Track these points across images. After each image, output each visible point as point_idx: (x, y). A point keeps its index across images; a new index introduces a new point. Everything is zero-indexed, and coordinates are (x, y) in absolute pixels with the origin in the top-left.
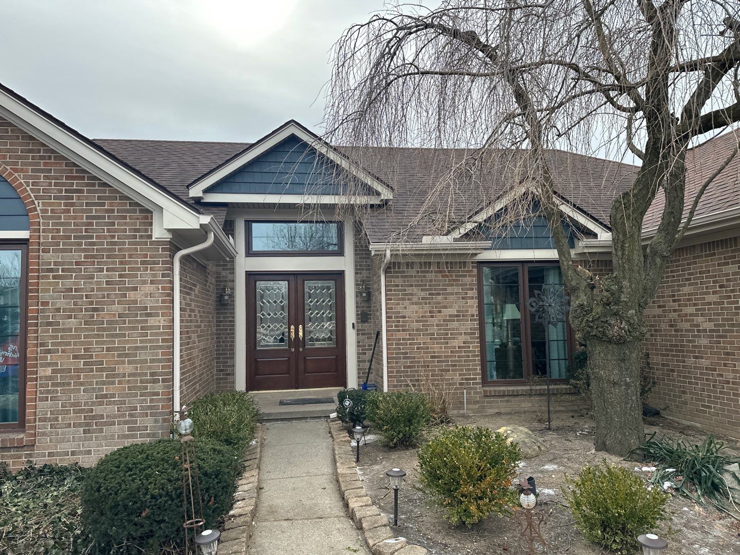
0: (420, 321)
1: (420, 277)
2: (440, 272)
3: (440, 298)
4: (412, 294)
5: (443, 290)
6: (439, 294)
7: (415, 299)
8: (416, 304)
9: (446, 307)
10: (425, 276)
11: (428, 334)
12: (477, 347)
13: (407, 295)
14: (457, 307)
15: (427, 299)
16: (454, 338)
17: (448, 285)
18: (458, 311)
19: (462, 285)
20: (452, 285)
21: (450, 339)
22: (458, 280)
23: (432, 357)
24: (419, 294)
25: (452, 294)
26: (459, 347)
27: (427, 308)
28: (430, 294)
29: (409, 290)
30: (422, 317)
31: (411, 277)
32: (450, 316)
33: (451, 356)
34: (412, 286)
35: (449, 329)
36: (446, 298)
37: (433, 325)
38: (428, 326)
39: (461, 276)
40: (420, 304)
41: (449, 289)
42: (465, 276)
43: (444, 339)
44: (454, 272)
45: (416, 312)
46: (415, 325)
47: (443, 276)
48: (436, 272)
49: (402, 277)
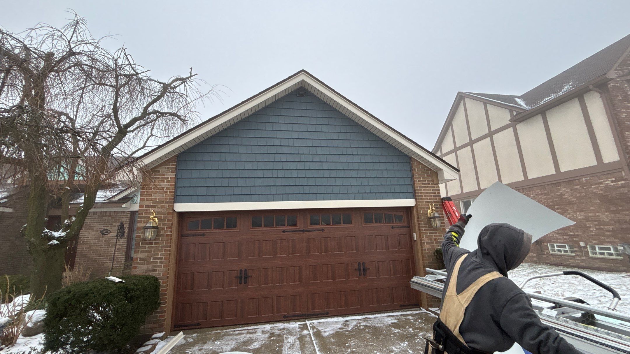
0: (96, 239)
2: (111, 216)
7: (95, 229)
10: (102, 218)
11: (99, 245)
13: (91, 227)
23: (99, 256)
24: (98, 227)
29: (93, 225)
31: (95, 218)
34: (95, 223)
36: (112, 228)
37: (102, 241)
38: (100, 241)
39: (121, 218)
41: (114, 224)
42: (123, 218)
43: (107, 247)
45: (95, 235)
46: (93, 241)
47: (112, 218)
48: (109, 216)
49: (90, 218)
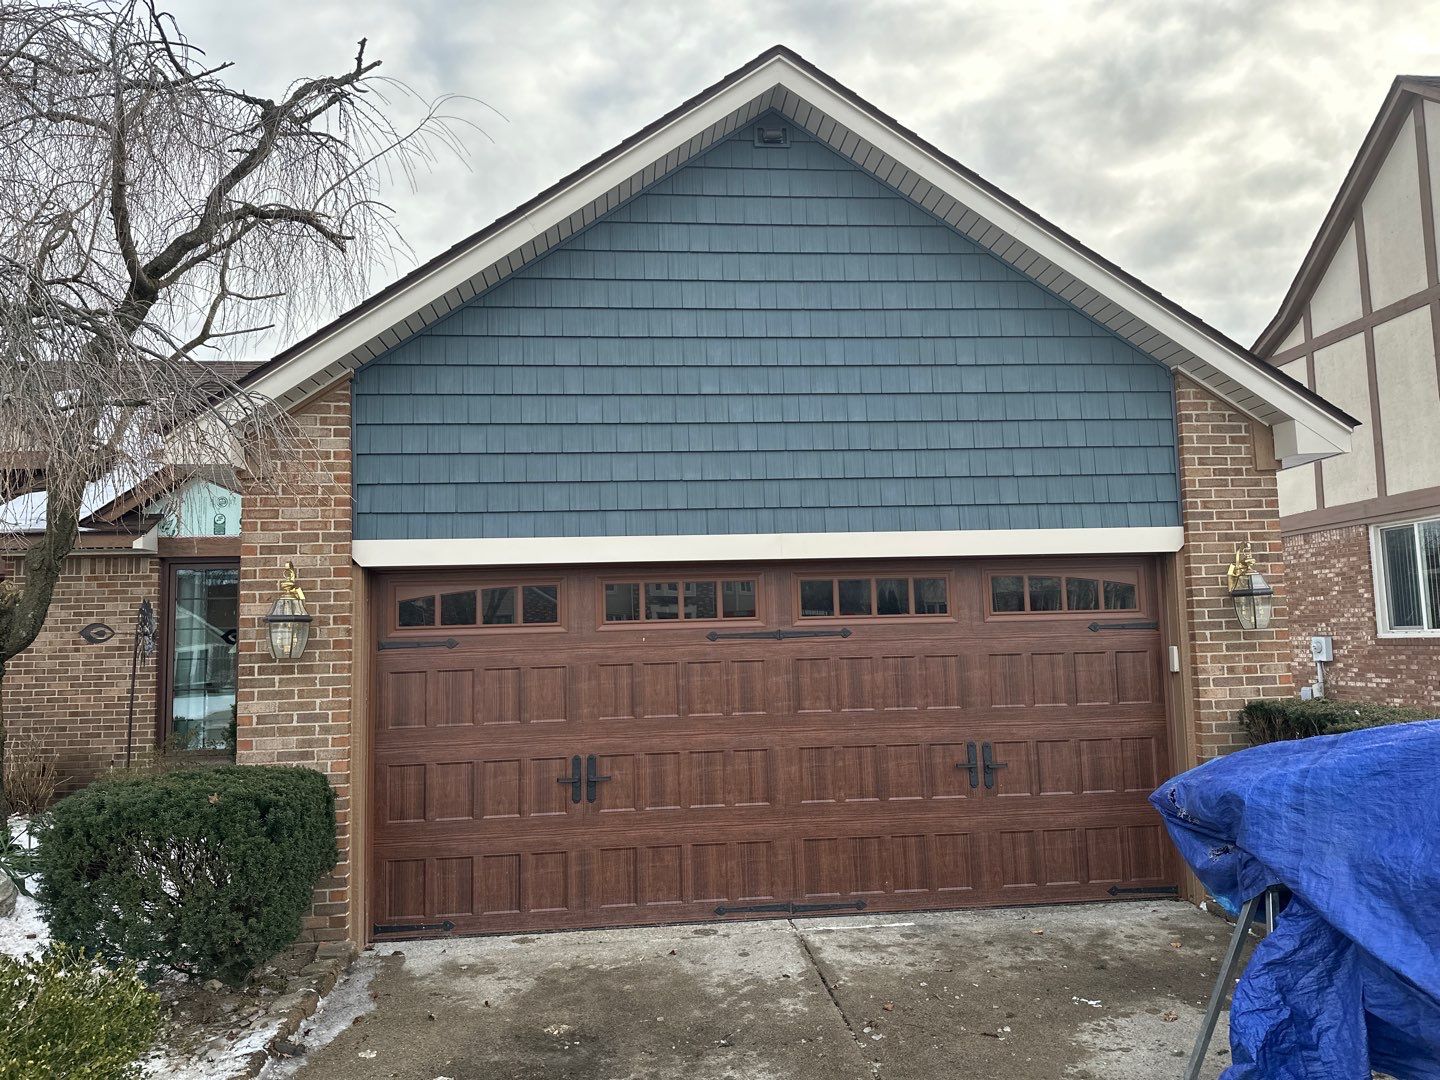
0: (57, 658)
2: (96, 579)
5: (98, 607)
10: (69, 586)
11: (68, 678)
12: (150, 698)
15: (71, 621)
16: (112, 685)
17: (108, 600)
19: (131, 599)
20: (116, 600)
21: (106, 685)
22: (126, 592)
23: (72, 714)
25: (115, 613)
26: (119, 699)
27: (70, 636)
28: (75, 614)
30: (60, 651)
33: (105, 713)
35: (105, 670)
37: (78, 664)
38: (69, 664)
39: (130, 585)
40: (58, 629)
41: (109, 607)
42: (138, 585)
43: (96, 685)
44: (120, 578)
45: (51, 643)
46: (47, 664)
47: (99, 586)
48: (89, 579)
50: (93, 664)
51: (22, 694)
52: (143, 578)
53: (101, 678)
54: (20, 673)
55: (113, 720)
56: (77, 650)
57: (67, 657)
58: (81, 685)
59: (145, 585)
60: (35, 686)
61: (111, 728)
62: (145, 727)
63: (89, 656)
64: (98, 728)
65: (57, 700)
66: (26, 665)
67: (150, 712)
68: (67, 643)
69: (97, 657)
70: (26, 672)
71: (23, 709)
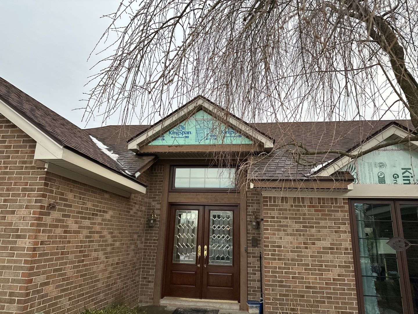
1: (294, 210)
3: (313, 230)
4: (287, 226)
5: (316, 223)
6: (313, 227)
7: (290, 231)
8: (291, 235)
9: (319, 240)
12: (352, 281)
14: (331, 240)
15: (301, 231)
16: (329, 270)
17: (321, 219)
18: (331, 244)
19: (335, 219)
20: (326, 219)
21: (325, 270)
22: (331, 215)
23: (307, 287)
24: (293, 226)
25: (326, 227)
26: (334, 279)
27: (301, 239)
28: (304, 227)
30: (297, 248)
32: (324, 248)
33: (326, 288)
35: (323, 261)
36: (319, 231)
40: (295, 235)
41: (323, 223)
43: (319, 270)
44: (327, 207)
47: (316, 211)
48: (309, 207)
49: (277, 210)
50: (316, 257)
51: (277, 272)
52: (340, 207)
53: (321, 266)
54: (275, 259)
55: (331, 293)
56: (306, 248)
57: (301, 252)
58: (310, 270)
59: (342, 211)
60: (284, 268)
61: (331, 298)
62: (351, 299)
63: (314, 252)
64: (323, 297)
65: (297, 278)
66: (278, 255)
67: (353, 290)
68: (300, 243)
69: (318, 253)
70: (279, 259)
71: (279, 281)
